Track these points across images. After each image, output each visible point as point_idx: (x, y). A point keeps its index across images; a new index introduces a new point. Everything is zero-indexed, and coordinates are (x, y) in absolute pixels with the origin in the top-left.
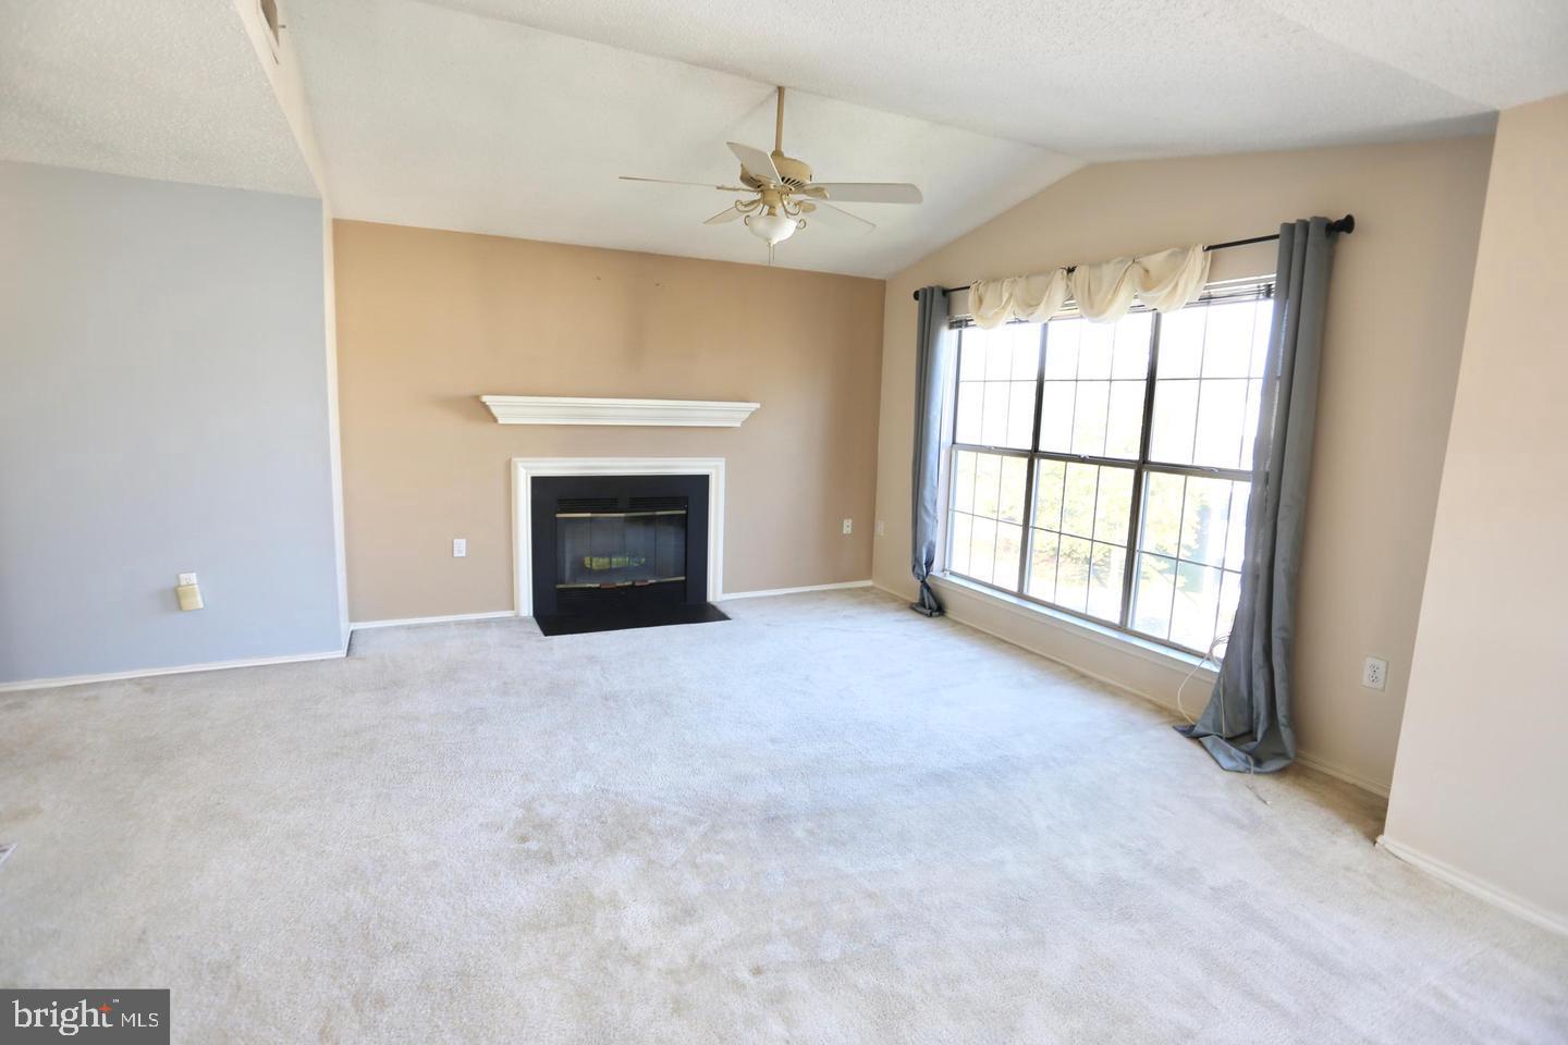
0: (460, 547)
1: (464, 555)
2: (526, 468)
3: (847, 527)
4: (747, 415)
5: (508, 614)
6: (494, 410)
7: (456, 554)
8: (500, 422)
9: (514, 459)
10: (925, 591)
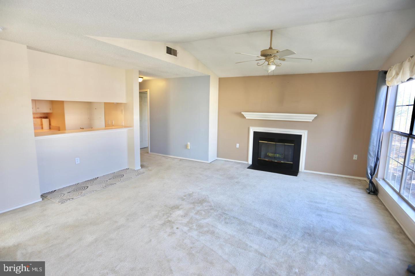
0: (238, 145)
1: (238, 147)
2: (252, 129)
3: (355, 157)
4: (313, 118)
5: (246, 162)
6: (245, 116)
7: (237, 147)
8: (246, 118)
9: (250, 127)
10: (371, 184)
